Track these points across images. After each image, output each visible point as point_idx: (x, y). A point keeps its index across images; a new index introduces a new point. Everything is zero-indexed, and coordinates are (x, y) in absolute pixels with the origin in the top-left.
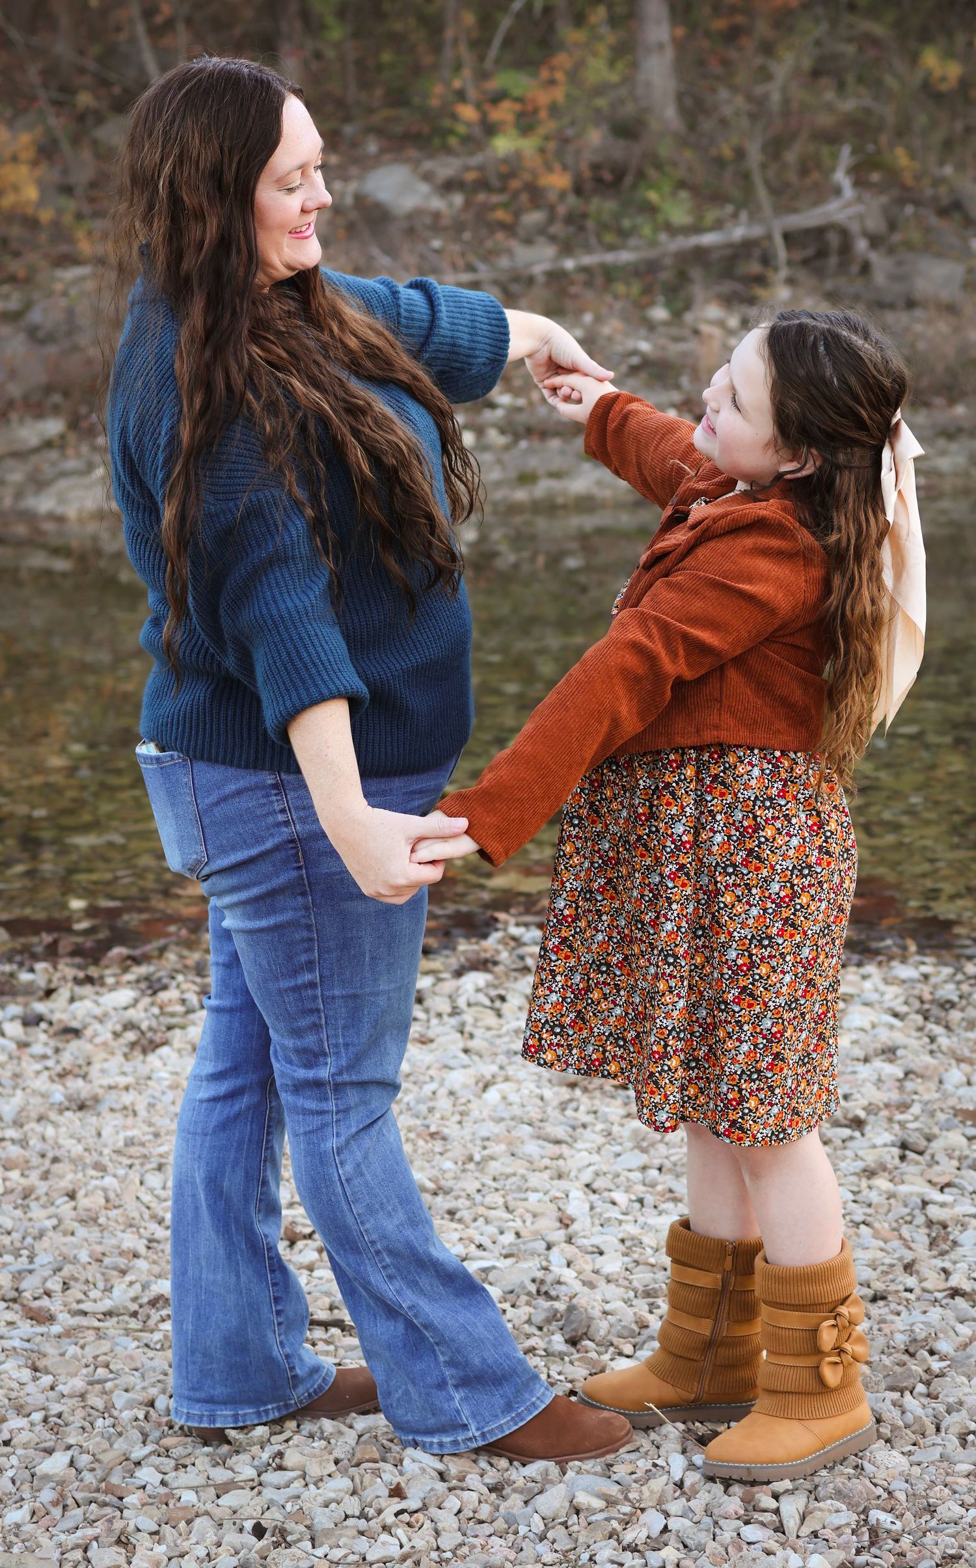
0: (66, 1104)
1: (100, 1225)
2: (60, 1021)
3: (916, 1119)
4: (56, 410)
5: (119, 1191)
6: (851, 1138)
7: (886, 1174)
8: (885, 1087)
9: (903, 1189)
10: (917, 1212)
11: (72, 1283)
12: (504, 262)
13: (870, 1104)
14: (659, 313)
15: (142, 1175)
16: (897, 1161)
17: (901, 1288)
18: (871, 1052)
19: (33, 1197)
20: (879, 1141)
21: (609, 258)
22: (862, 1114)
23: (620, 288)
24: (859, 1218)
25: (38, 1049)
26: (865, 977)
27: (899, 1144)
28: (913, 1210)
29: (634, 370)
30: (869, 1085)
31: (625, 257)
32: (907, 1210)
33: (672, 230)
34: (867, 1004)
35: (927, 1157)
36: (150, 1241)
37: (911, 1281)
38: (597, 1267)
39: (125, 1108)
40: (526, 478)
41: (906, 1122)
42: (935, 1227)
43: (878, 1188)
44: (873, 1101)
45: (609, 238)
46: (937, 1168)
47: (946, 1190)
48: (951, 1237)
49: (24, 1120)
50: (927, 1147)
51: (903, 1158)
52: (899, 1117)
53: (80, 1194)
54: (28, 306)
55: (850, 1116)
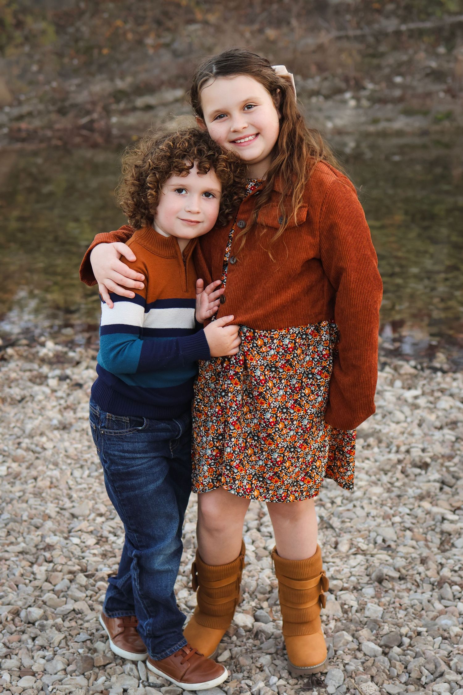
0: (58, 425)
1: (43, 497)
2: (75, 380)
3: (456, 465)
4: (181, 86)
5: (59, 478)
6: (420, 474)
7: (429, 500)
8: (445, 445)
9: (435, 510)
10: (438, 524)
11: (12, 532)
12: (376, 26)
13: (435, 455)
14: (442, 50)
15: (72, 470)
16: (438, 491)
17: (415, 572)
18: (444, 424)
19: (19, 478)
20: (432, 478)
21: (421, 25)
22: (428, 460)
23: (426, 39)
24: (408, 525)
25: (60, 394)
26: (455, 379)
27: (441, 481)
28: (436, 522)
29: (427, 75)
30: (437, 443)
31: (428, 25)
32: (433, 523)
33: (450, 13)
34: (452, 395)
35: (454, 489)
36: (62, 509)
37: (421, 569)
38: (267, 545)
39: (83, 430)
40: (375, 121)
41: (450, 466)
42: (445, 535)
43: (423, 507)
44: (436, 453)
45: (423, 16)
46: (457, 498)
47: (457, 512)
48: (452, 541)
49: (34, 434)
50: (454, 484)
51: (441, 489)
52: (447, 464)
53: (39, 479)
54: (173, 41)
55: (423, 461)
